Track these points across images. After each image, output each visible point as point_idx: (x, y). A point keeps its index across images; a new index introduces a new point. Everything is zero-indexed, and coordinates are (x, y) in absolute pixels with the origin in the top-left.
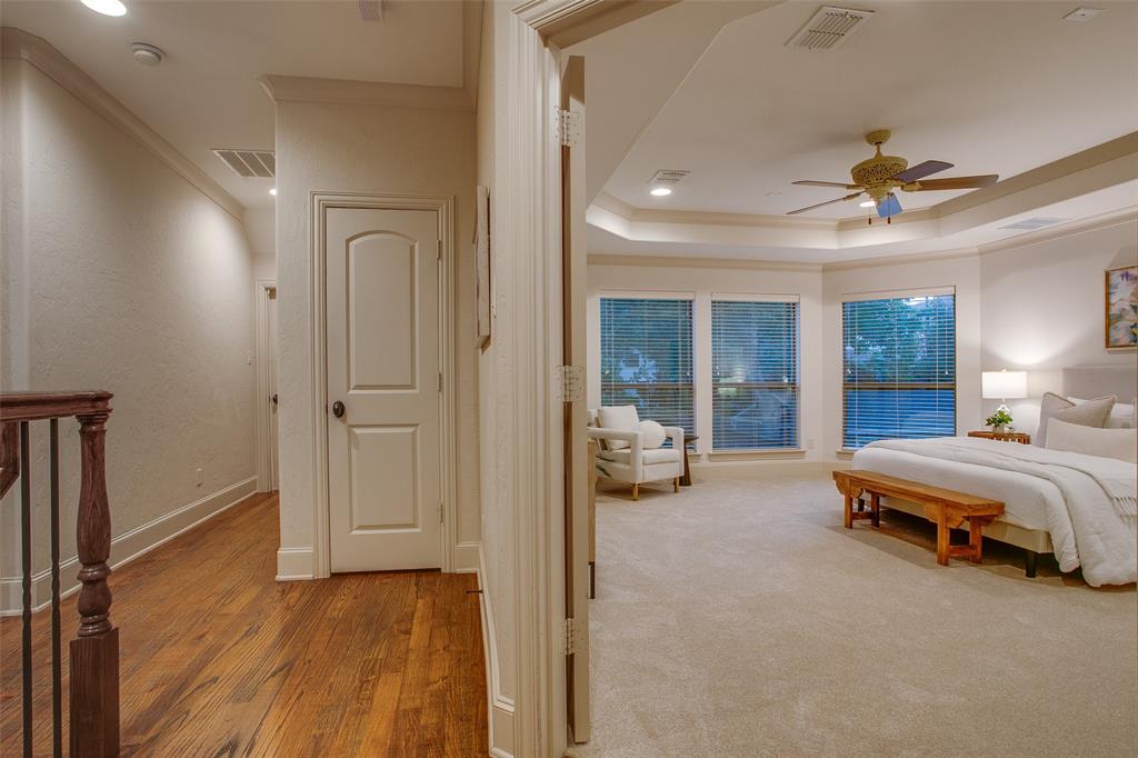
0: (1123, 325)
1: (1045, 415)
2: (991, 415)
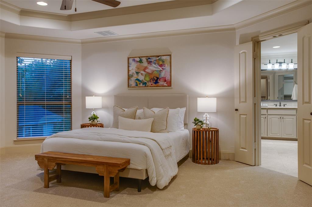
0: (133, 79)
2: (90, 116)
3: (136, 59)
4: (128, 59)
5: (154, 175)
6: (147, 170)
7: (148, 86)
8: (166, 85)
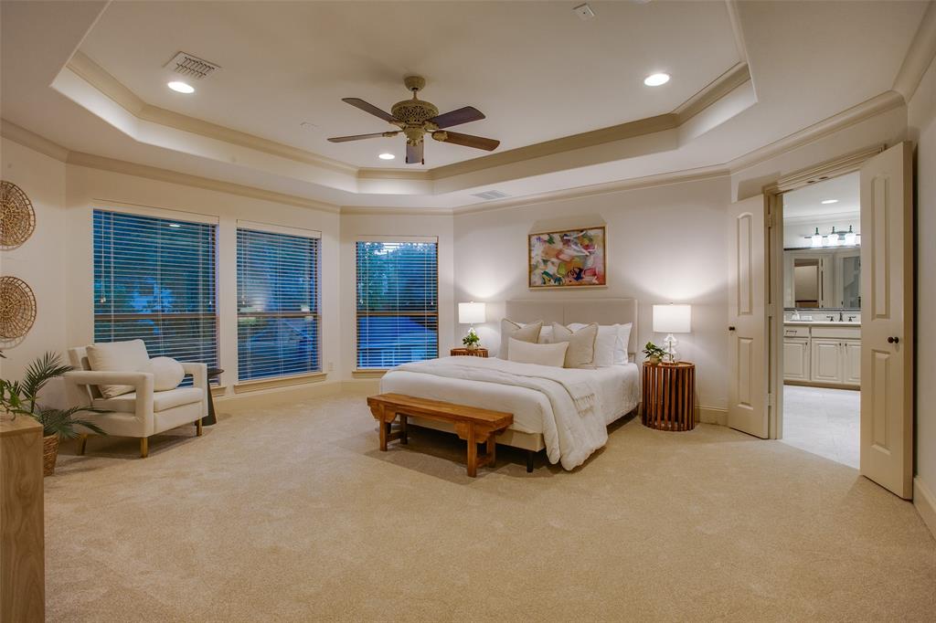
0: (538, 272)
1: (505, 335)
2: (465, 336)
3: (542, 237)
4: (530, 237)
5: (556, 445)
6: (542, 436)
7: (563, 285)
8: (597, 282)
